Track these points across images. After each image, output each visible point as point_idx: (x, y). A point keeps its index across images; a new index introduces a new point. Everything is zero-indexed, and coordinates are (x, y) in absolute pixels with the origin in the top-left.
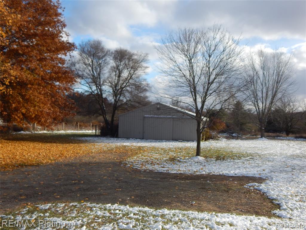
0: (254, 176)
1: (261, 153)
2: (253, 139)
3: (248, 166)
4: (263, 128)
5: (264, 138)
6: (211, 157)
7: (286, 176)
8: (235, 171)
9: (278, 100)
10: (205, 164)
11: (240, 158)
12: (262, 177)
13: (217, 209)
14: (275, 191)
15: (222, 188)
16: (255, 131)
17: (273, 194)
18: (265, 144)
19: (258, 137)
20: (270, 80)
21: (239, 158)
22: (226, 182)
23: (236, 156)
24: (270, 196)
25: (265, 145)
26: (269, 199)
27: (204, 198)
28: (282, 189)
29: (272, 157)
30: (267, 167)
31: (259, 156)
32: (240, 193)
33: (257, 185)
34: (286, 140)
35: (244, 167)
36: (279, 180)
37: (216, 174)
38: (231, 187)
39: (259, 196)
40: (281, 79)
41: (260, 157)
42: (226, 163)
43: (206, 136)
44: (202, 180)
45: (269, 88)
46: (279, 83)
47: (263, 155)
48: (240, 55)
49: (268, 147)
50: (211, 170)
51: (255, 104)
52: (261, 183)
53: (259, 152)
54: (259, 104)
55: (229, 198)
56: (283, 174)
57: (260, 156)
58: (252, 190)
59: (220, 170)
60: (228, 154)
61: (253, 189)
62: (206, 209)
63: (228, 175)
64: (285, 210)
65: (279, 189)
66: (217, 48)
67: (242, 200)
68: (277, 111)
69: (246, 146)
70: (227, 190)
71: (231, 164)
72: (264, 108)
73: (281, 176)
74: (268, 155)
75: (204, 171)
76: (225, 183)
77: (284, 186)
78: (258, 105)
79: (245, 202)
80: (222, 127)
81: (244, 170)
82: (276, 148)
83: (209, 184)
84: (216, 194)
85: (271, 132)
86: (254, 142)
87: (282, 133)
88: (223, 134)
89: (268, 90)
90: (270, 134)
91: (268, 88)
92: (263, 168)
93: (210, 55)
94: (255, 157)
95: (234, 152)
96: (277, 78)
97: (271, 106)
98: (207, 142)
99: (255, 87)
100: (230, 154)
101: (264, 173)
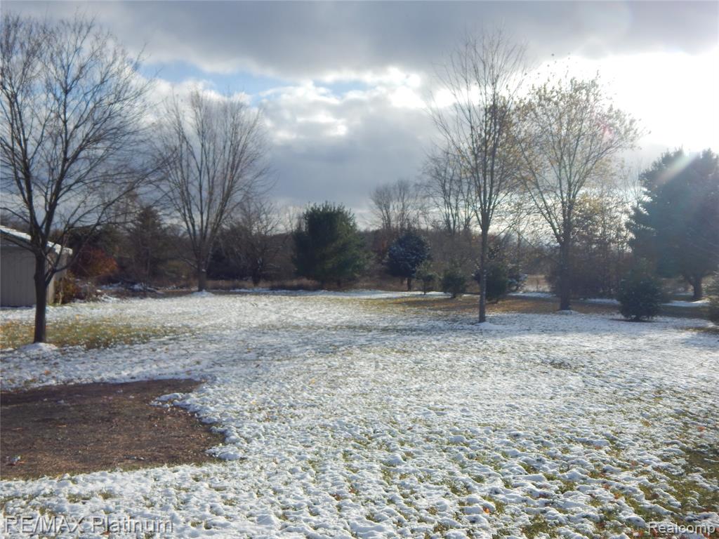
0: (176, 377)
1: (197, 324)
2: (180, 294)
3: (164, 356)
4: (204, 270)
5: (205, 293)
6: (75, 342)
7: (245, 370)
8: (133, 371)
9: (235, 206)
10: (58, 360)
11: (147, 339)
12: (193, 378)
13: (77, 465)
14: (218, 405)
15: (96, 414)
16: (188, 277)
17: (213, 412)
18: (206, 304)
19: (193, 289)
20: (217, 160)
21: (145, 339)
22: (107, 399)
23: (138, 336)
24: (205, 417)
25: (206, 306)
26: (204, 424)
27: (46, 445)
28: (233, 400)
29: (218, 332)
30: (204, 354)
31: (190, 331)
32: (139, 420)
33: (180, 397)
34: (252, 294)
35: (155, 358)
36: (229, 380)
37: (85, 382)
38: (119, 408)
39: (181, 421)
40: (240, 161)
41: (193, 334)
42: (110, 353)
43: (64, 293)
44: (46, 400)
45: (215, 179)
46: (237, 169)
47: (199, 329)
48: (142, 97)
49: (212, 310)
50: (71, 373)
51: (184, 215)
52: (191, 391)
53: (192, 323)
54: (193, 216)
55: (112, 434)
56: (239, 367)
57: (192, 332)
58: (168, 408)
59: (96, 372)
60: (121, 331)
61: (171, 407)
62: (50, 468)
63: (113, 382)
64: (234, 443)
65: (227, 400)
66: (84, 72)
67: (143, 434)
68: (234, 231)
69: (162, 311)
70: (108, 416)
71: (123, 355)
72: (205, 224)
73: (234, 372)
74: (210, 328)
75: (54, 377)
76: (105, 400)
77: (238, 393)
78: (191, 217)
79: (150, 438)
80: (107, 270)
81: (155, 366)
82: (229, 312)
83: (64, 408)
84: (78, 431)
85: (222, 279)
86: (182, 302)
87: (246, 280)
88: (111, 286)
89: (213, 183)
90: (220, 283)
91: (213, 178)
92: (195, 358)
93: (68, 88)
94: (183, 335)
95: (133, 327)
96: (231, 159)
97: (219, 221)
98: (67, 307)
99: (185, 175)
100: (123, 333)
101: (199, 370)
